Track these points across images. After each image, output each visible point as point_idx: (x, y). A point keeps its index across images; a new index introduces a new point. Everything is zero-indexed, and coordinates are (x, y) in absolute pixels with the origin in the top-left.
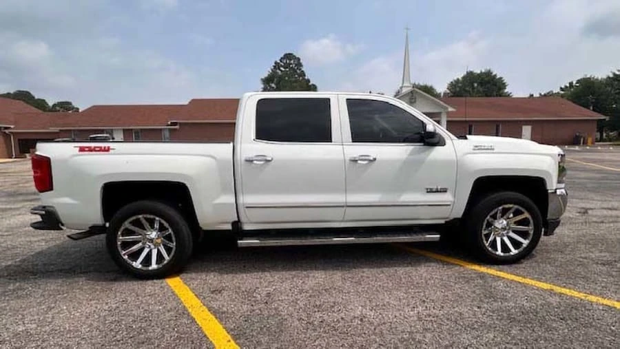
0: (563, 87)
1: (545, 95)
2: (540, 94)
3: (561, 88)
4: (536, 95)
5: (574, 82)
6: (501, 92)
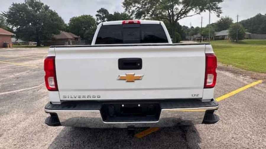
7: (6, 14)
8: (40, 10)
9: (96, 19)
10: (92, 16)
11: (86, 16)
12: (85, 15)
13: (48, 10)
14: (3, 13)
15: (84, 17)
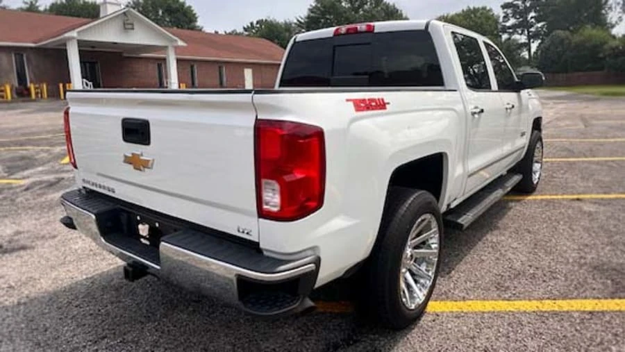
0: (246, 26)
1: (230, 34)
2: (225, 32)
3: (244, 28)
4: (221, 32)
5: (255, 23)
6: (192, 24)
7: (302, 21)
8: (366, 7)
9: (502, 15)
10: (490, 10)
11: (475, 11)
12: (472, 8)
13: (382, 3)
14: (298, 21)
15: (470, 13)
